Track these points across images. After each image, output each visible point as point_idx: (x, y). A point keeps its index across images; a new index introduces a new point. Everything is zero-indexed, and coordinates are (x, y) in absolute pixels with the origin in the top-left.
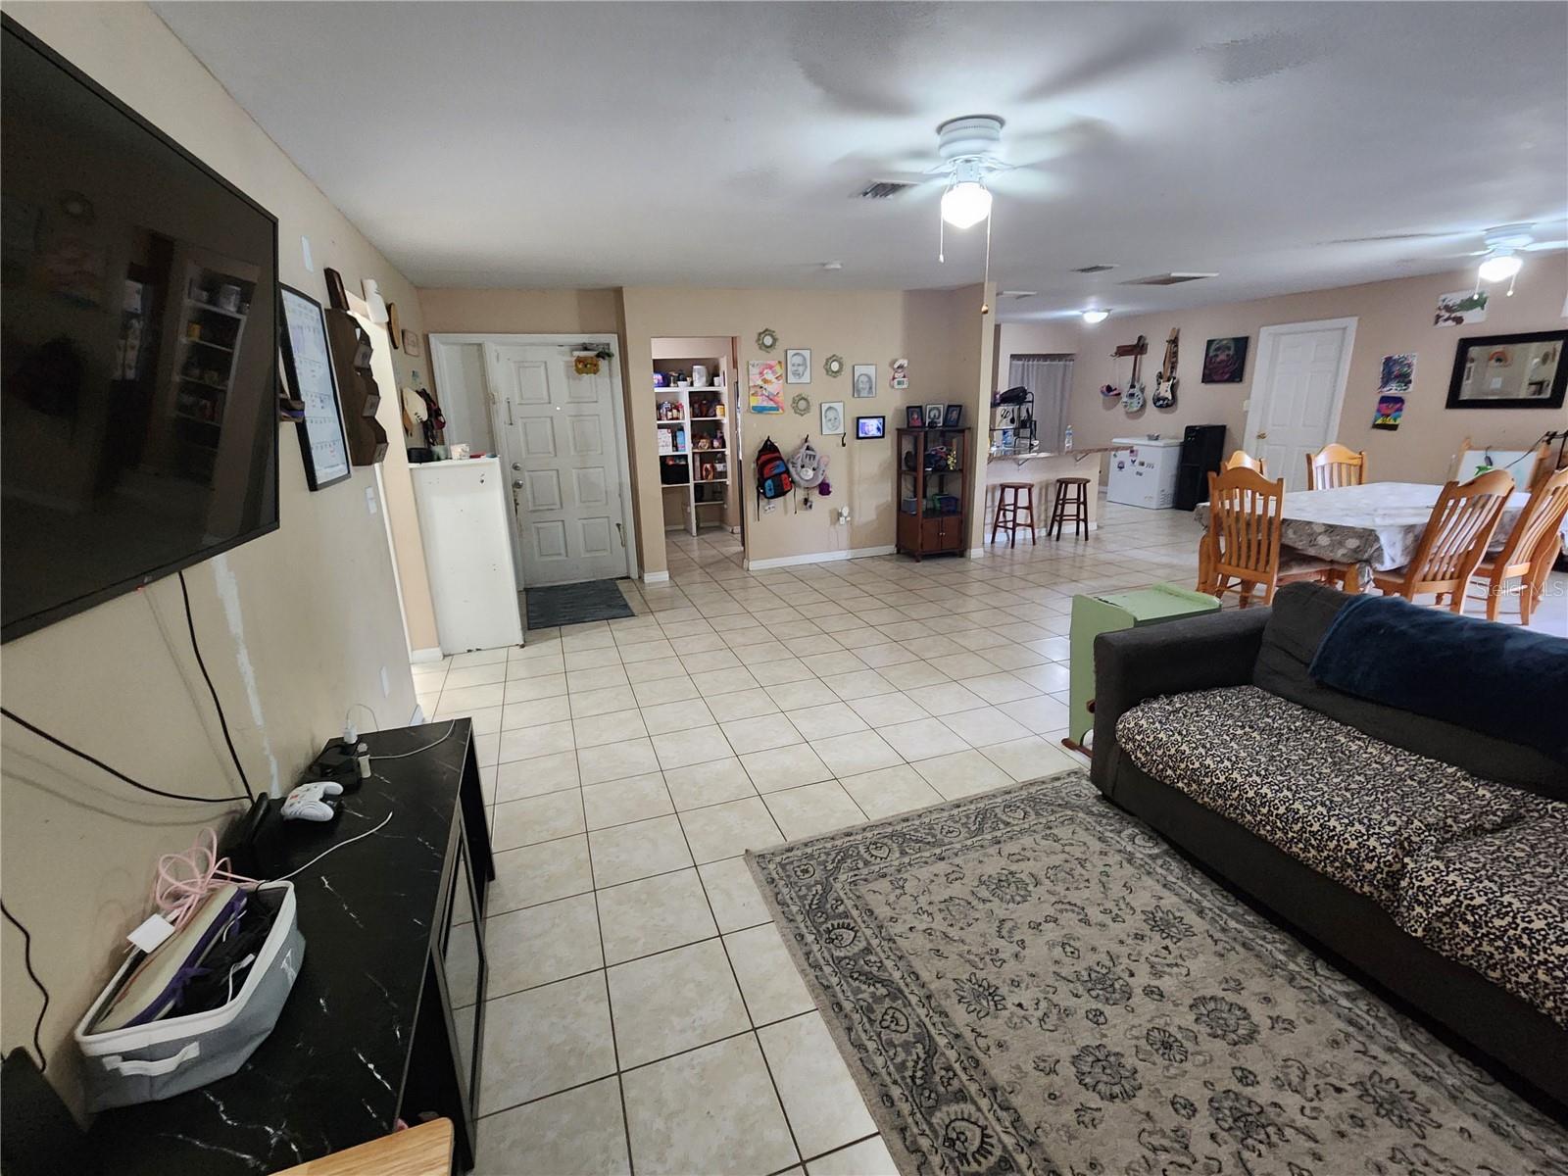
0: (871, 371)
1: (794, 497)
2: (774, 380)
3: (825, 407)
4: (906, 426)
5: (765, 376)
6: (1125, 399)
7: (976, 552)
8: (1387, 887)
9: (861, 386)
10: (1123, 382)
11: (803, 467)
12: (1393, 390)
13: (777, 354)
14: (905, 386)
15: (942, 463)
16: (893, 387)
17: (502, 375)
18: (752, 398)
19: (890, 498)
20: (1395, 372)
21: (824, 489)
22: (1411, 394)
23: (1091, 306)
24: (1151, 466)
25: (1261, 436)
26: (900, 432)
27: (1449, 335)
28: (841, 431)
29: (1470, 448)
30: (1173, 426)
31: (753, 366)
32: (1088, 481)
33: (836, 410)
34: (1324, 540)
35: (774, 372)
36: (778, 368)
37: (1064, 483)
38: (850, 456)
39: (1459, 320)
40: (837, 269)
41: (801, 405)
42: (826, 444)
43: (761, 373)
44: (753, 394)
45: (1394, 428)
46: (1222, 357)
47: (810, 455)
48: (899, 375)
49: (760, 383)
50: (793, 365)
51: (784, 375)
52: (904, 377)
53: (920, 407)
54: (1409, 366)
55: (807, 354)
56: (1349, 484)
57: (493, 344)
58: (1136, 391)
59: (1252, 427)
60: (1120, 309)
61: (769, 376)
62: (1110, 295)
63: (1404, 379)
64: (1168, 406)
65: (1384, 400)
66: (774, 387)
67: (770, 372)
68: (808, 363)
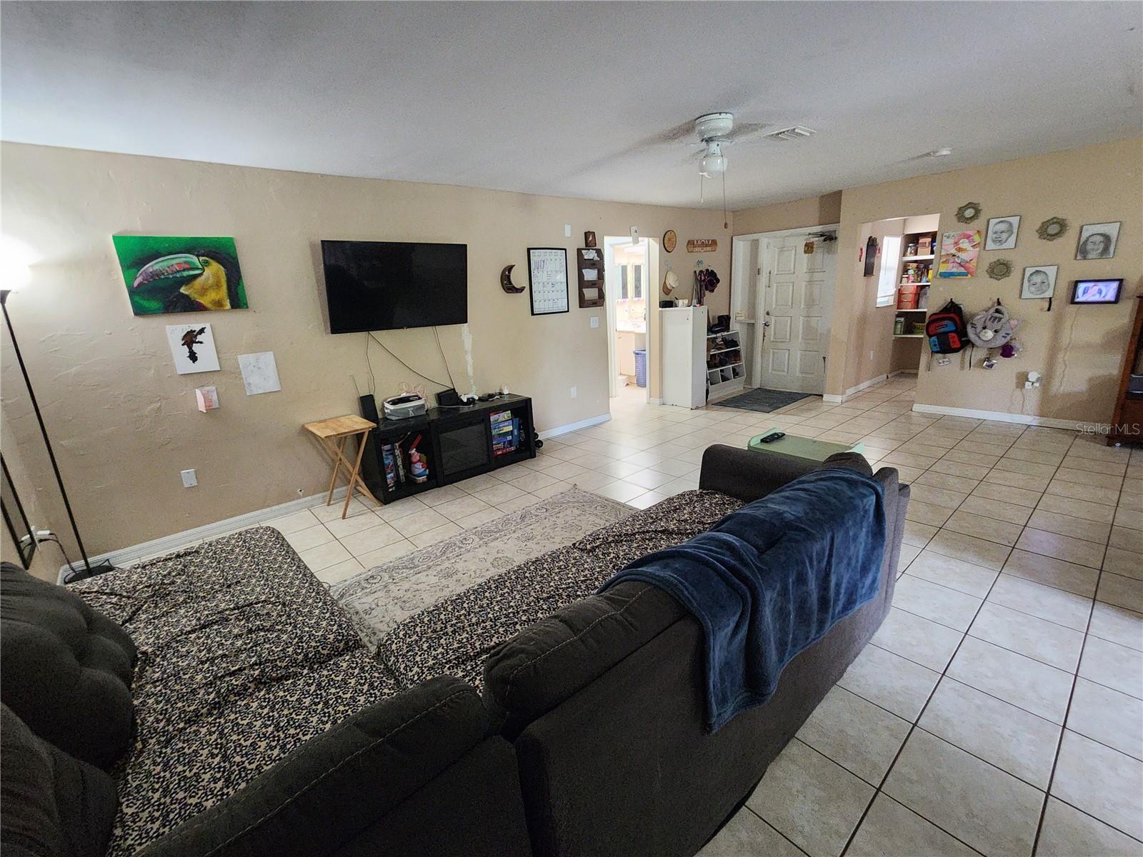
1: (979, 354)
2: (970, 248)
3: (1029, 271)
5: (961, 245)
9: (1091, 247)
11: (984, 328)
13: (979, 224)
17: (767, 258)
18: (942, 265)
21: (1007, 351)
28: (1049, 294)
31: (948, 237)
33: (1045, 273)
35: (971, 241)
36: (976, 237)
38: (1058, 320)
40: (947, 155)
42: (1023, 307)
43: (956, 243)
44: (944, 262)
47: (996, 318)
49: (953, 251)
50: (996, 233)
51: (982, 245)
55: (1014, 220)
57: (764, 239)
66: (969, 253)
67: (966, 240)
68: (1015, 231)
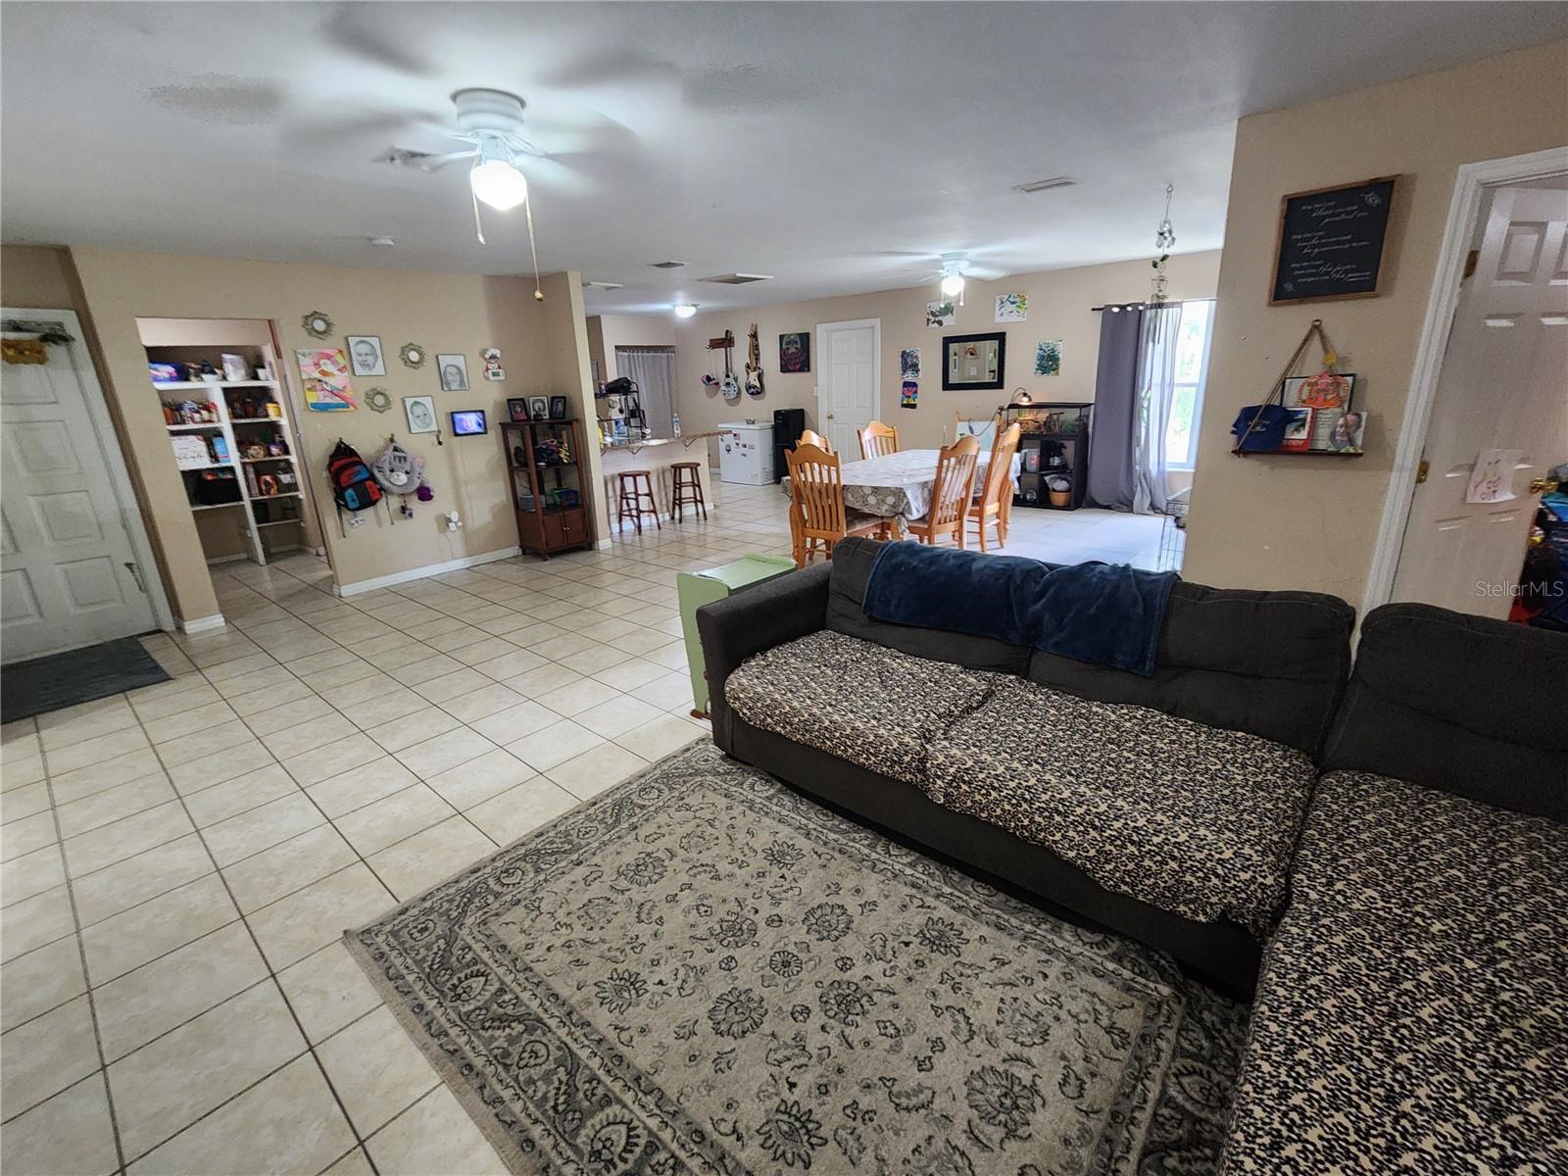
0: (460, 361)
1: (387, 506)
2: (336, 372)
3: (409, 402)
4: (509, 420)
5: (323, 368)
6: (723, 388)
7: (604, 543)
8: (919, 771)
9: (450, 378)
10: (719, 374)
11: (392, 471)
12: (910, 377)
13: (334, 341)
14: (502, 378)
15: (555, 456)
16: (488, 379)
18: (308, 393)
19: (504, 498)
20: (909, 363)
21: (424, 494)
22: (920, 379)
23: (680, 301)
24: (752, 447)
25: (831, 417)
26: (505, 427)
27: (937, 335)
28: (434, 428)
29: (960, 420)
30: (763, 411)
31: (304, 355)
32: (699, 465)
33: (424, 405)
34: (872, 500)
35: (335, 363)
36: (339, 358)
37: (677, 469)
38: (450, 455)
39: (940, 323)
40: (389, 246)
41: (378, 399)
42: (418, 442)
43: (317, 364)
44: (309, 389)
45: (914, 406)
46: (793, 350)
47: (400, 458)
48: (493, 367)
49: (317, 375)
50: (360, 355)
52: (499, 368)
53: (522, 400)
54: (916, 357)
55: (375, 341)
56: (889, 453)
58: (731, 380)
59: (823, 411)
60: (705, 305)
61: (328, 367)
62: (696, 292)
63: (915, 368)
64: (758, 393)
65: (906, 385)
66: (338, 380)
67: (329, 362)
68: (379, 353)
